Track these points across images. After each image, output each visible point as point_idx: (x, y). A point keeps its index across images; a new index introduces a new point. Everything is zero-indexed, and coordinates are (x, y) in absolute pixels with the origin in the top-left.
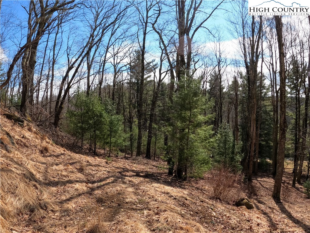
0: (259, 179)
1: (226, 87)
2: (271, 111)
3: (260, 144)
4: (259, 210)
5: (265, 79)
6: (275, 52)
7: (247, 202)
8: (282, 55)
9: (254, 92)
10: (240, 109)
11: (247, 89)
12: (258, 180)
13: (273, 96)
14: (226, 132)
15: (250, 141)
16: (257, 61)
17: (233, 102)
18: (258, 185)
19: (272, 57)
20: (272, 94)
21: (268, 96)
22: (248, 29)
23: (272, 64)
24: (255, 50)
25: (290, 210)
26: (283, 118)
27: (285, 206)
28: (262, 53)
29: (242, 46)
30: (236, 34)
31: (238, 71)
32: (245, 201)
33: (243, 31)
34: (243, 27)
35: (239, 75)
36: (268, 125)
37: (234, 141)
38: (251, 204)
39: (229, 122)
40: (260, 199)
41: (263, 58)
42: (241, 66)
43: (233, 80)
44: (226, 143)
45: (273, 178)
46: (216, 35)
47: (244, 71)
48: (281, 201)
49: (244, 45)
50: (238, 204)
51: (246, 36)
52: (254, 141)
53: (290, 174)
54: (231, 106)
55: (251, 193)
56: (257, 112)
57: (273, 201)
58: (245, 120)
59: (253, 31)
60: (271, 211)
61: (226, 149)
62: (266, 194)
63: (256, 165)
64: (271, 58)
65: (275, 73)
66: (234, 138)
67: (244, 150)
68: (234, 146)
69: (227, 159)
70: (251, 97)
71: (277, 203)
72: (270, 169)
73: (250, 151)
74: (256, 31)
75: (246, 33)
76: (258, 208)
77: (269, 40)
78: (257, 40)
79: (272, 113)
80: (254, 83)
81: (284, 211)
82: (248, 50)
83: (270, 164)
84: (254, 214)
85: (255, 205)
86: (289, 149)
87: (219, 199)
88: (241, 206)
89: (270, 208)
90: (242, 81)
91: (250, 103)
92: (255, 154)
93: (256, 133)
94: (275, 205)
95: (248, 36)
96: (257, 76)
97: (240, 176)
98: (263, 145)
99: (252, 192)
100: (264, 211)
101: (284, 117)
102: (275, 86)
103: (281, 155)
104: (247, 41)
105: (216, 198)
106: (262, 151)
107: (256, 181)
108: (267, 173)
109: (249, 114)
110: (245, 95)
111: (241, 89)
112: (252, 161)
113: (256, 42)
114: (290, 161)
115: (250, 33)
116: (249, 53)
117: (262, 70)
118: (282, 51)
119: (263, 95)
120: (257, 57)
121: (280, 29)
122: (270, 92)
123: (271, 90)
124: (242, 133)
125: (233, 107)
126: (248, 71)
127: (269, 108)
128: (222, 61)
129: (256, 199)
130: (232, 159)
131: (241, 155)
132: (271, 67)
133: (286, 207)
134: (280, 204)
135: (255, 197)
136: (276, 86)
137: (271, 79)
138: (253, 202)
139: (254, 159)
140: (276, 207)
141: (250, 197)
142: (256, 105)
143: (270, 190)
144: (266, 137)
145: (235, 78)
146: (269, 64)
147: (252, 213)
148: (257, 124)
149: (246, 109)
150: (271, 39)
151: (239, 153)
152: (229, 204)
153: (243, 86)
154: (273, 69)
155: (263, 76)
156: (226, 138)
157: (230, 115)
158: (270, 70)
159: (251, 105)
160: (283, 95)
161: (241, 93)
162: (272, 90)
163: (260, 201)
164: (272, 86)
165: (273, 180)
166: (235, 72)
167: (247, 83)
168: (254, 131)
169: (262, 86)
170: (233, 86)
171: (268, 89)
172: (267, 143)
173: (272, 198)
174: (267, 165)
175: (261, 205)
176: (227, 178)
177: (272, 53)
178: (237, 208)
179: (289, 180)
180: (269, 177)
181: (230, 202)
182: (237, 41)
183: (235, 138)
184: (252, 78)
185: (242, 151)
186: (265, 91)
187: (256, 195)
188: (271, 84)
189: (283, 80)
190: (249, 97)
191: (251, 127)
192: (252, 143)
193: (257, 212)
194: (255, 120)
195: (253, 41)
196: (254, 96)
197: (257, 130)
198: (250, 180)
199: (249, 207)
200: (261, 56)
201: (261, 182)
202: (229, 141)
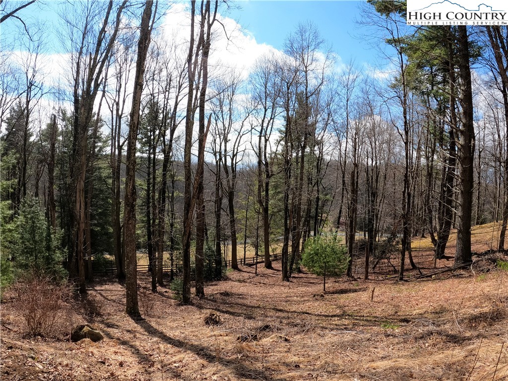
0: (98, 288)
1: (34, 133)
2: (109, 177)
3: (92, 230)
4: (112, 339)
5: (102, 126)
6: (126, 84)
7: (89, 331)
8: (138, 87)
9: (83, 144)
10: (57, 174)
11: (72, 139)
12: (96, 290)
13: (113, 154)
14: (34, 212)
15: (76, 226)
16: (95, 94)
17: (45, 160)
18: (99, 298)
19: (119, 91)
20: (112, 149)
21: (104, 153)
22: (92, 40)
23: (118, 104)
24: (95, 76)
25: (160, 328)
26: (131, 187)
27: (151, 324)
28: (105, 82)
29: (75, 65)
30: (69, 43)
31: (60, 107)
32: (86, 329)
33: (82, 40)
34: (84, 34)
35: (60, 114)
36: (103, 200)
37: (48, 228)
38: (97, 331)
39: (38, 195)
40: (109, 321)
41: (104, 92)
42: (66, 99)
43: (49, 122)
44: (34, 231)
45: (121, 282)
46: (35, 38)
47: (70, 108)
48: (143, 317)
49: (78, 64)
50: (76, 336)
51: (84, 50)
52: (83, 226)
53: (145, 273)
54: (42, 168)
55: (92, 313)
56: (87, 178)
57: (130, 319)
58: (67, 191)
59: (99, 44)
60: (132, 336)
61: (35, 242)
62: (115, 310)
63: (90, 266)
64: (117, 93)
65: (119, 117)
66: (48, 222)
67: (66, 241)
68: (49, 235)
69: (41, 261)
70: (78, 151)
71: (138, 320)
72: (112, 270)
73: (77, 243)
74: (104, 45)
75: (87, 45)
76: (110, 337)
77: (120, 65)
78: (101, 60)
79: (110, 181)
80: (85, 129)
81: (152, 332)
82: (84, 74)
83: (111, 261)
84: (106, 347)
85: (103, 331)
86: (139, 236)
87: (40, 334)
88: (82, 340)
89: (128, 331)
90: (64, 126)
91: (76, 161)
92: (85, 249)
93: (85, 212)
94: (136, 325)
95: (87, 51)
96: (91, 117)
97: (68, 288)
98: (96, 232)
99: (92, 311)
100: (121, 339)
101: (133, 185)
102: (117, 138)
103: (131, 245)
104: (86, 60)
105: (34, 333)
106: (97, 242)
107: (94, 293)
108: (109, 276)
109: (73, 180)
110: (68, 149)
111: (60, 138)
112: (82, 261)
113: (99, 62)
114: (142, 255)
115: (92, 47)
116: (83, 80)
117: (99, 109)
118: (140, 81)
119: (96, 150)
120: (97, 86)
121: (145, 47)
122: (108, 146)
123: (110, 143)
124: (61, 214)
125: (46, 170)
126: (76, 108)
127: (105, 173)
128: (35, 84)
129: (102, 322)
130: (49, 260)
131: (63, 251)
132: (115, 106)
133: (153, 324)
134: (141, 321)
135: (99, 319)
136: (119, 138)
137: (113, 126)
138: (98, 328)
139: (84, 256)
140: (138, 328)
141: (91, 321)
142: (85, 167)
143: (119, 303)
144: (102, 219)
145: (54, 119)
146: (113, 101)
147: (104, 347)
148: (86, 198)
149: (68, 173)
150: (123, 64)
151: (59, 249)
152: (59, 340)
153: (65, 134)
154: (118, 110)
155: (99, 120)
156: (34, 222)
157: (40, 184)
158: (112, 112)
159: (77, 165)
160: (133, 150)
161: (60, 145)
162: (112, 143)
163: (108, 323)
164: (113, 138)
165: (120, 286)
166: (54, 108)
167: (72, 129)
168: (82, 209)
169: (96, 137)
170: (47, 133)
171: (105, 142)
172: (103, 228)
173: (127, 315)
174: (107, 263)
175: (114, 329)
176: (45, 293)
177: (121, 85)
178: (76, 344)
179: (146, 283)
180: (113, 282)
181: (61, 337)
182: (67, 56)
183: (51, 222)
184: (82, 119)
185: (63, 245)
186: (100, 144)
187: (99, 314)
188: (112, 134)
189: (134, 127)
190: (74, 152)
191: (77, 203)
192: (79, 229)
193: (111, 343)
194: (83, 191)
195: (95, 59)
196: (84, 151)
197: (86, 209)
198: (84, 292)
199: (96, 338)
200: (101, 87)
201: (103, 293)
202: (39, 229)
